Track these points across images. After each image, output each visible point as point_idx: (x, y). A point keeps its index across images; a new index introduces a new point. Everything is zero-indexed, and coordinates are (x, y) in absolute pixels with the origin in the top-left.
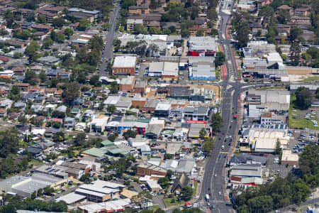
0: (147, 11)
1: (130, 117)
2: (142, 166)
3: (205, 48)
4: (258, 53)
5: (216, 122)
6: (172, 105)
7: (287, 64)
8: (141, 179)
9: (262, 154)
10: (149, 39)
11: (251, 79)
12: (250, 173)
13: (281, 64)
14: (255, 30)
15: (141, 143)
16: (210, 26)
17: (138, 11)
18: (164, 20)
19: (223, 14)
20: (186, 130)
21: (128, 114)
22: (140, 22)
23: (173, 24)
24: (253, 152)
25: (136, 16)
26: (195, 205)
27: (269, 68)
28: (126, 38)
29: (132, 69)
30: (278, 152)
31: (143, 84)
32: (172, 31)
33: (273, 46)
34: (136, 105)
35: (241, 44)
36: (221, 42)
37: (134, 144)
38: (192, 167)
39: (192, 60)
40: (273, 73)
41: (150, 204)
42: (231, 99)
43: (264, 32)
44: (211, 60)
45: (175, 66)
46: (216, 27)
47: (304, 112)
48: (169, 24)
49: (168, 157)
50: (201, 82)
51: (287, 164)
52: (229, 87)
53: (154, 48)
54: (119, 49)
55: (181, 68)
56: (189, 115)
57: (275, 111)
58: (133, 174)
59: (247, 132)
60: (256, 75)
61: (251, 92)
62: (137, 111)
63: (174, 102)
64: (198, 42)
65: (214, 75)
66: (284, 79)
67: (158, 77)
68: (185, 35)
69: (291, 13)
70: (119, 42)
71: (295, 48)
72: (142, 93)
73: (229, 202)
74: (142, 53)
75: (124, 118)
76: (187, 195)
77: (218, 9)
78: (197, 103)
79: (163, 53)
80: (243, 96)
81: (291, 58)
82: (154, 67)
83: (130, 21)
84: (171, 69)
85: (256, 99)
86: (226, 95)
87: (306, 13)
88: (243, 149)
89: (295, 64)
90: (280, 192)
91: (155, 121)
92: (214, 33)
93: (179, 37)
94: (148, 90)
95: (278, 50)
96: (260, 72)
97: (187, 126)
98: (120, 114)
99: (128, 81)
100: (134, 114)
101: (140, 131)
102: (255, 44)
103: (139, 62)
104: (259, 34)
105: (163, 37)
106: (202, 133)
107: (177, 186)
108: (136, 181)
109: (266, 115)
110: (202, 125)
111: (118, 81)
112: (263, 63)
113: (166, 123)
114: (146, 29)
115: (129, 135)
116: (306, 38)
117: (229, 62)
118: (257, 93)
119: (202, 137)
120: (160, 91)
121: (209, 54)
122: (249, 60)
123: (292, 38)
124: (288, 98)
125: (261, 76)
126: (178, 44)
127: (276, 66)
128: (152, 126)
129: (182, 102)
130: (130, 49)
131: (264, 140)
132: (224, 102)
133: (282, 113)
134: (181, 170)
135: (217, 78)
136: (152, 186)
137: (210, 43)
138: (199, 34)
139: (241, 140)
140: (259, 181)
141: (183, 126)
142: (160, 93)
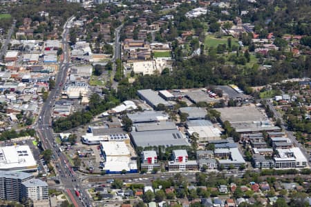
0: (29, 28)
1: (9, 83)
2: (9, 108)
3: (54, 46)
4: (80, 47)
5: (51, 84)
6: (32, 76)
7: (94, 53)
8: (8, 115)
9: (72, 99)
10: (25, 43)
11: (74, 61)
12: (64, 110)
13: (90, 53)
14: (81, 36)
15: (12, 96)
16: (59, 34)
17: (23, 28)
18: (35, 32)
19: (66, 28)
20: (36, 89)
21: (8, 81)
22: (23, 34)
23: (39, 34)
24: (68, 99)
25: (22, 31)
26: (33, 127)
27: (85, 55)
28: (14, 42)
29: (15, 58)
30: (80, 98)
31: (19, 66)
32: (39, 38)
33: (88, 44)
34: (13, 77)
35: (73, 43)
36: (63, 42)
37: (8, 97)
38: (35, 108)
39: (46, 52)
40: (86, 58)
41: (10, 128)
42: (63, 72)
43: (85, 37)
44: (56, 52)
45: (38, 55)
46: (62, 35)
47: (98, 77)
48: (37, 34)
49: (25, 103)
50: (49, 63)
51: (84, 104)
52: (63, 65)
53: (28, 47)
54: (10, 48)
55: (40, 57)
56: (39, 81)
57: (84, 77)
58: (4, 112)
59: (67, 88)
60: (77, 59)
61: (73, 68)
62: (13, 80)
63: (33, 74)
64: (51, 43)
65: (56, 59)
66: (91, 60)
67: (28, 62)
68: (45, 40)
69: (101, 27)
70: (11, 44)
71: (97, 45)
72: (18, 70)
73: (51, 125)
74: (22, 50)
75: (5, 83)
76: (29, 122)
77: (64, 27)
78: (45, 74)
79: (32, 50)
80: (69, 70)
81: (96, 49)
82: (26, 56)
83: (18, 34)
84: (35, 57)
85: (75, 71)
86: (61, 70)
87: (109, 27)
88: (64, 97)
89: (98, 53)
90: (76, 119)
91: (21, 84)
92: (60, 38)
93: (41, 41)
94: (21, 69)
95: (91, 46)
96: (79, 57)
97: (37, 86)
98: (4, 81)
99: (11, 64)
100: (11, 81)
101: (12, 90)
102: (79, 43)
103: (19, 54)
104: (82, 38)
105: (33, 41)
106: (43, 89)
107: (25, 118)
108: (5, 116)
109: (78, 79)
110: (44, 86)
111: (6, 65)
112: (82, 53)
113: (27, 85)
114: (26, 37)
115: (7, 92)
116: (106, 39)
117: (65, 53)
118: (75, 68)
119: (42, 92)
120: (28, 69)
121: (55, 49)
122: (74, 52)
123: (99, 40)
124: (91, 70)
125: (80, 59)
126: (41, 44)
127: (88, 54)
128: (19, 87)
129: (37, 74)
130: (15, 48)
131: (73, 92)
132: (59, 73)
133: (88, 77)
134: (29, 109)
135: (57, 61)
136: (12, 118)
137: (57, 44)
138: (52, 39)
139: (63, 93)
140: (67, 114)
141: (35, 86)
142: (27, 69)
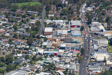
0: (55, 12)
1: (51, 50)
2: (57, 67)
3: (77, 24)
4: (96, 26)
5: (82, 51)
6: (66, 45)
7: (106, 30)
8: (57, 71)
9: (99, 62)
10: (57, 22)
11: (93, 35)
12: (96, 69)
13: (104, 30)
14: (94, 18)
15: (56, 59)
16: (78, 16)
17: (52, 12)
18: (62, 15)
19: (82, 12)
20: (72, 54)
21: (51, 48)
22: (53, 15)
23: (65, 16)
24: (96, 61)
25: (51, 14)
27: (100, 31)
28: (48, 21)
29: (51, 32)
30: (105, 61)
31: (55, 38)
32: (65, 19)
33: (101, 23)
34: (53, 45)
35: (89, 23)
36: (82, 22)
37: (54, 59)
38: (75, 67)
39: (72, 29)
40: (101, 33)
42: (87, 42)
43: (97, 18)
44: (79, 29)
46: (80, 17)
48: (63, 16)
49: (66, 64)
50: (76, 36)
52: (86, 38)
53: (59, 25)
54: (46, 25)
55: (68, 32)
56: (73, 49)
57: (103, 47)
58: (54, 70)
59: (94, 54)
60: (95, 34)
61: (94, 40)
62: (54, 47)
63: (67, 44)
64: (74, 23)
66: (105, 35)
67: (61, 35)
68: (69, 20)
70: (46, 23)
71: (109, 24)
72: (55, 41)
74: (54, 26)
75: (49, 50)
77: (80, 10)
78: (75, 44)
79: (62, 27)
80: (91, 41)
81: (108, 28)
82: (59, 31)
83: (49, 15)
84: (65, 32)
85: (96, 43)
86: (85, 41)
88: (92, 60)
89: (109, 30)
91: (60, 51)
92: (79, 19)
93: (67, 21)
94: (57, 40)
95: (103, 25)
97: (72, 52)
98: (48, 48)
99: (50, 36)
100: (53, 48)
101: (56, 54)
102: (94, 23)
103: (53, 30)
104: (95, 19)
105: (62, 21)
106: (78, 54)
107: (70, 74)
108: (55, 72)
109: (100, 48)
110: (77, 52)
111: (47, 37)
112: (98, 30)
113: (65, 51)
114: (55, 18)
115: (52, 56)
117: (86, 29)
118: (96, 40)
119: (78, 56)
120: (62, 40)
121: (78, 26)
122: (92, 29)
123: (107, 21)
124: (107, 42)
125: (97, 34)
126: (67, 23)
127: (102, 31)
128: (60, 53)
129: (70, 44)
130: (50, 25)
131: (100, 57)
132: (84, 43)
133: (105, 47)
134: (71, 68)
135: (81, 35)
136: (61, 74)
138: (74, 20)
139: (92, 57)
140: (99, 72)
141: (71, 52)
142: (62, 41)
